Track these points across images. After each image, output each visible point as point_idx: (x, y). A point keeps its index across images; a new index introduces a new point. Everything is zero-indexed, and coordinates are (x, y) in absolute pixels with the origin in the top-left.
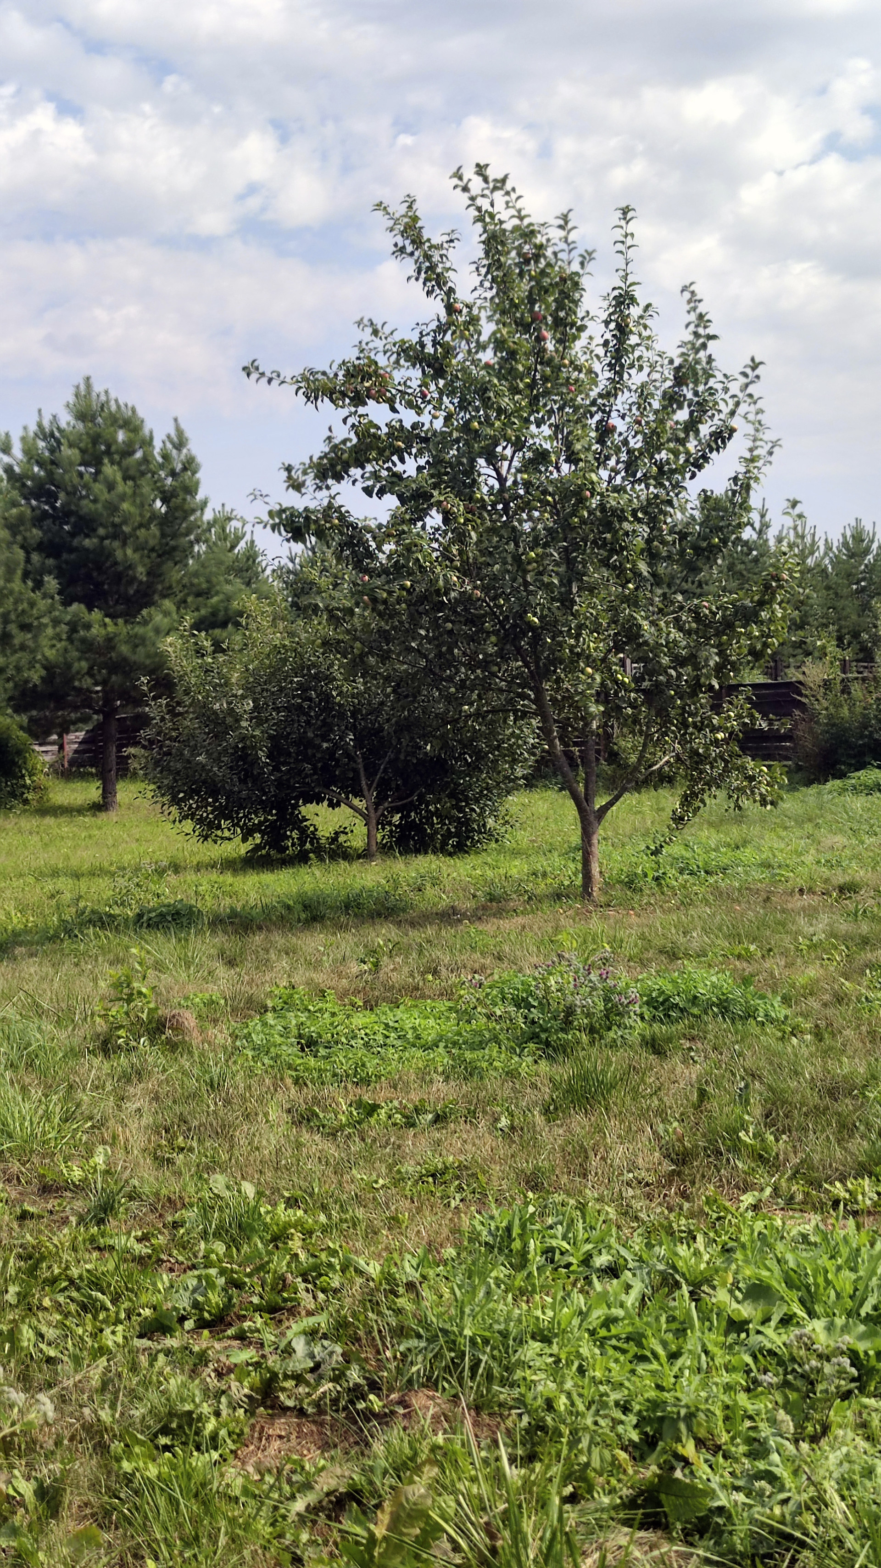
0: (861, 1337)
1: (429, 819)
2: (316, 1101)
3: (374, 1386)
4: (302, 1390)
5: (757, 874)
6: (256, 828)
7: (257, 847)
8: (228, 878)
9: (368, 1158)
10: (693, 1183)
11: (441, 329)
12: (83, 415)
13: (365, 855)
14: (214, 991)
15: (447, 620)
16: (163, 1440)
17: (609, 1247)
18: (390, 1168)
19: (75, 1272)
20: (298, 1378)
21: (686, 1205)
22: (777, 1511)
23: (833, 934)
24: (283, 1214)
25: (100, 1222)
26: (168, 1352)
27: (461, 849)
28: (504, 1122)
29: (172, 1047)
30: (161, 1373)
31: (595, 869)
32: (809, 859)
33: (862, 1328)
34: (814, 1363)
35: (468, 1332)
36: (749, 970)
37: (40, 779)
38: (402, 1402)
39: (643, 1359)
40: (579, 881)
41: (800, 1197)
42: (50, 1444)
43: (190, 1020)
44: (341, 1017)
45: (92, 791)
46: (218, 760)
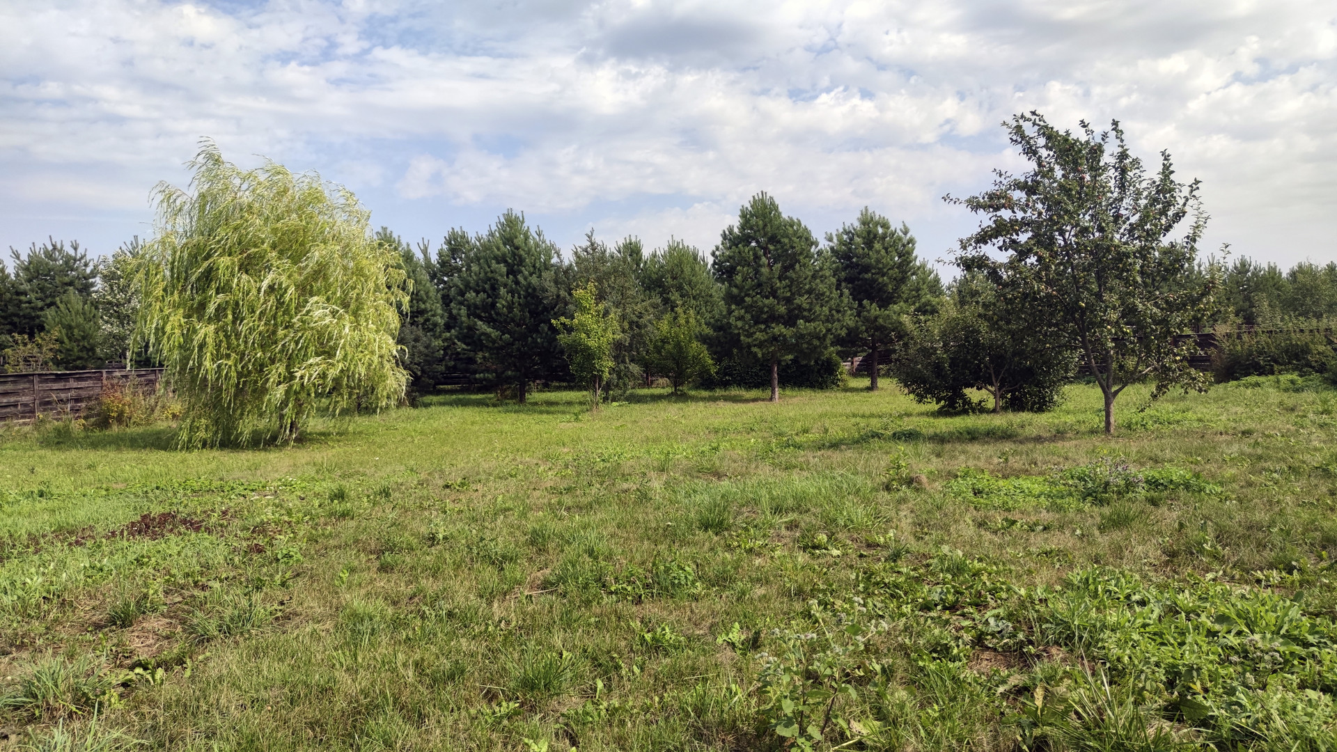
0: (1282, 644)
1: (1025, 396)
2: (986, 517)
3: (1031, 643)
4: (995, 641)
5: (1195, 424)
6: (943, 398)
7: (943, 407)
8: (932, 420)
9: (1014, 544)
10: (1179, 566)
11: (1036, 174)
12: (864, 223)
13: (994, 411)
14: (932, 467)
15: (1039, 305)
16: (935, 655)
17: (1140, 592)
18: (1025, 548)
19: (887, 581)
20: (993, 635)
21: (1176, 576)
22: (1243, 720)
23: (1242, 453)
24: (977, 565)
25: (895, 561)
26: (932, 618)
27: (1040, 410)
28: (1078, 532)
29: (917, 490)
30: (929, 627)
31: (1112, 420)
32: (1223, 418)
33: (1281, 640)
34: (1258, 654)
35: (1076, 623)
36: (1198, 469)
37: (844, 376)
38: (1044, 651)
39: (1163, 644)
40: (1103, 425)
41: (1237, 577)
42: (885, 651)
43: (924, 479)
44: (993, 481)
45: (866, 382)
46: (926, 368)
